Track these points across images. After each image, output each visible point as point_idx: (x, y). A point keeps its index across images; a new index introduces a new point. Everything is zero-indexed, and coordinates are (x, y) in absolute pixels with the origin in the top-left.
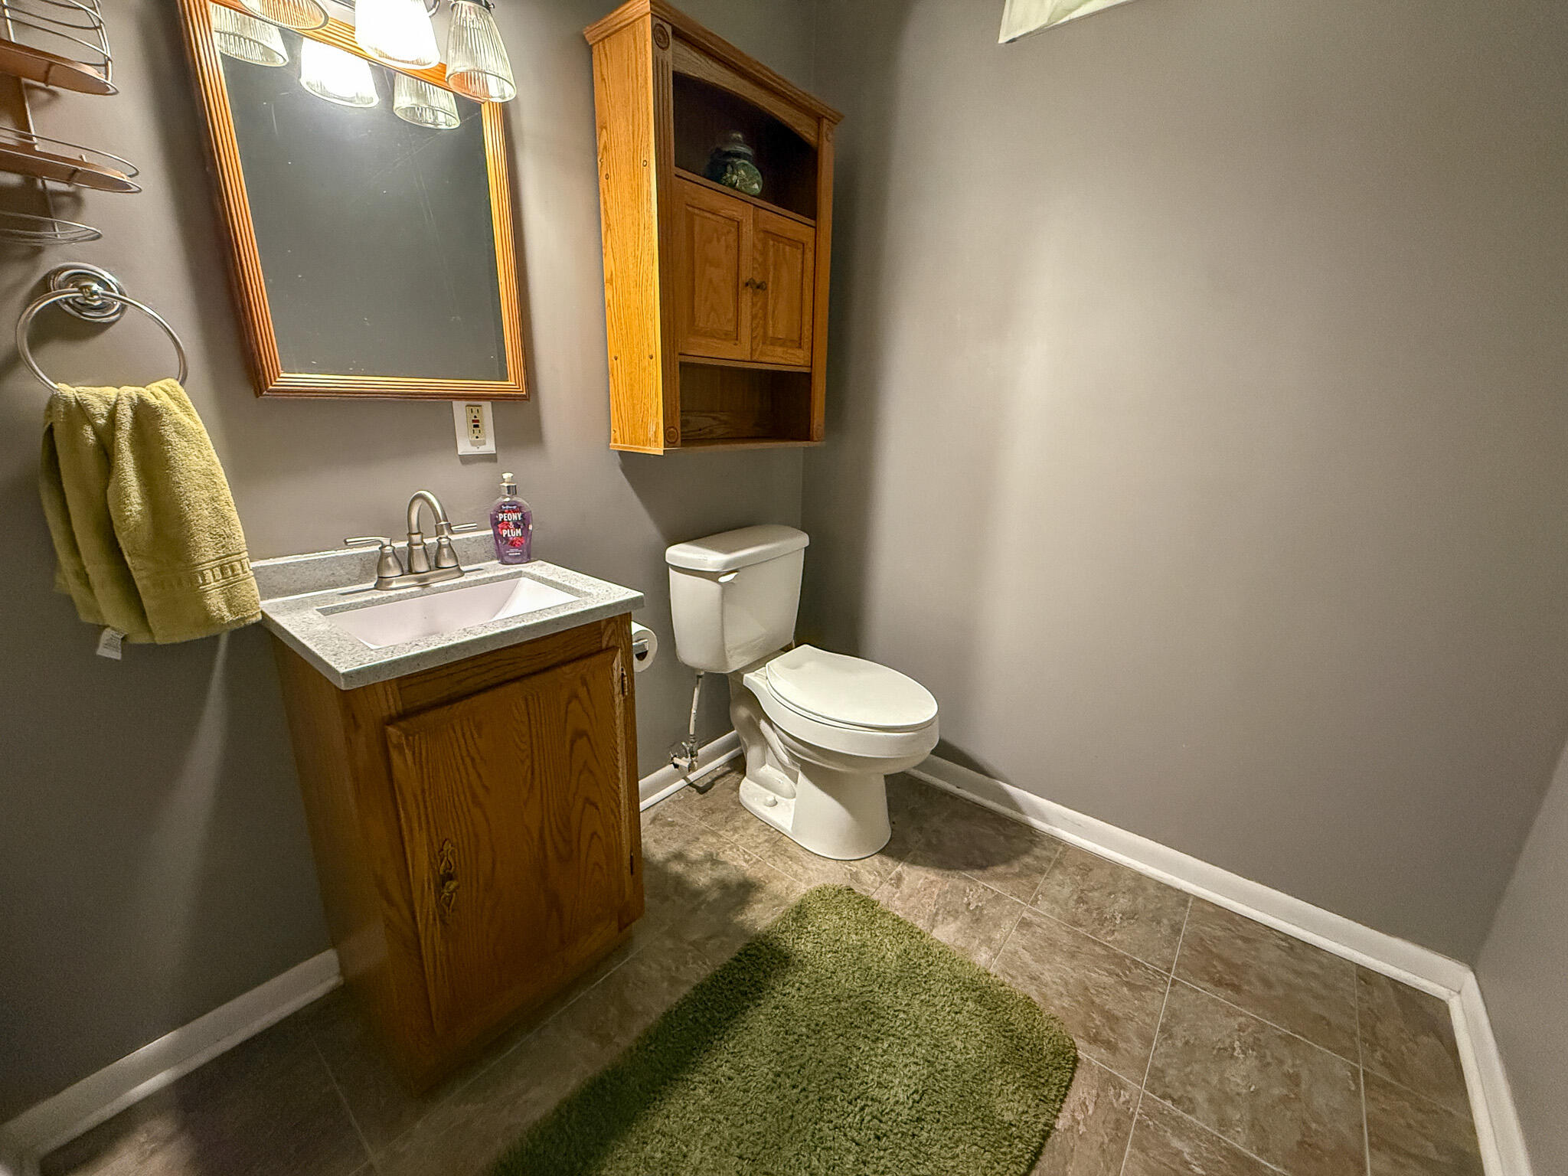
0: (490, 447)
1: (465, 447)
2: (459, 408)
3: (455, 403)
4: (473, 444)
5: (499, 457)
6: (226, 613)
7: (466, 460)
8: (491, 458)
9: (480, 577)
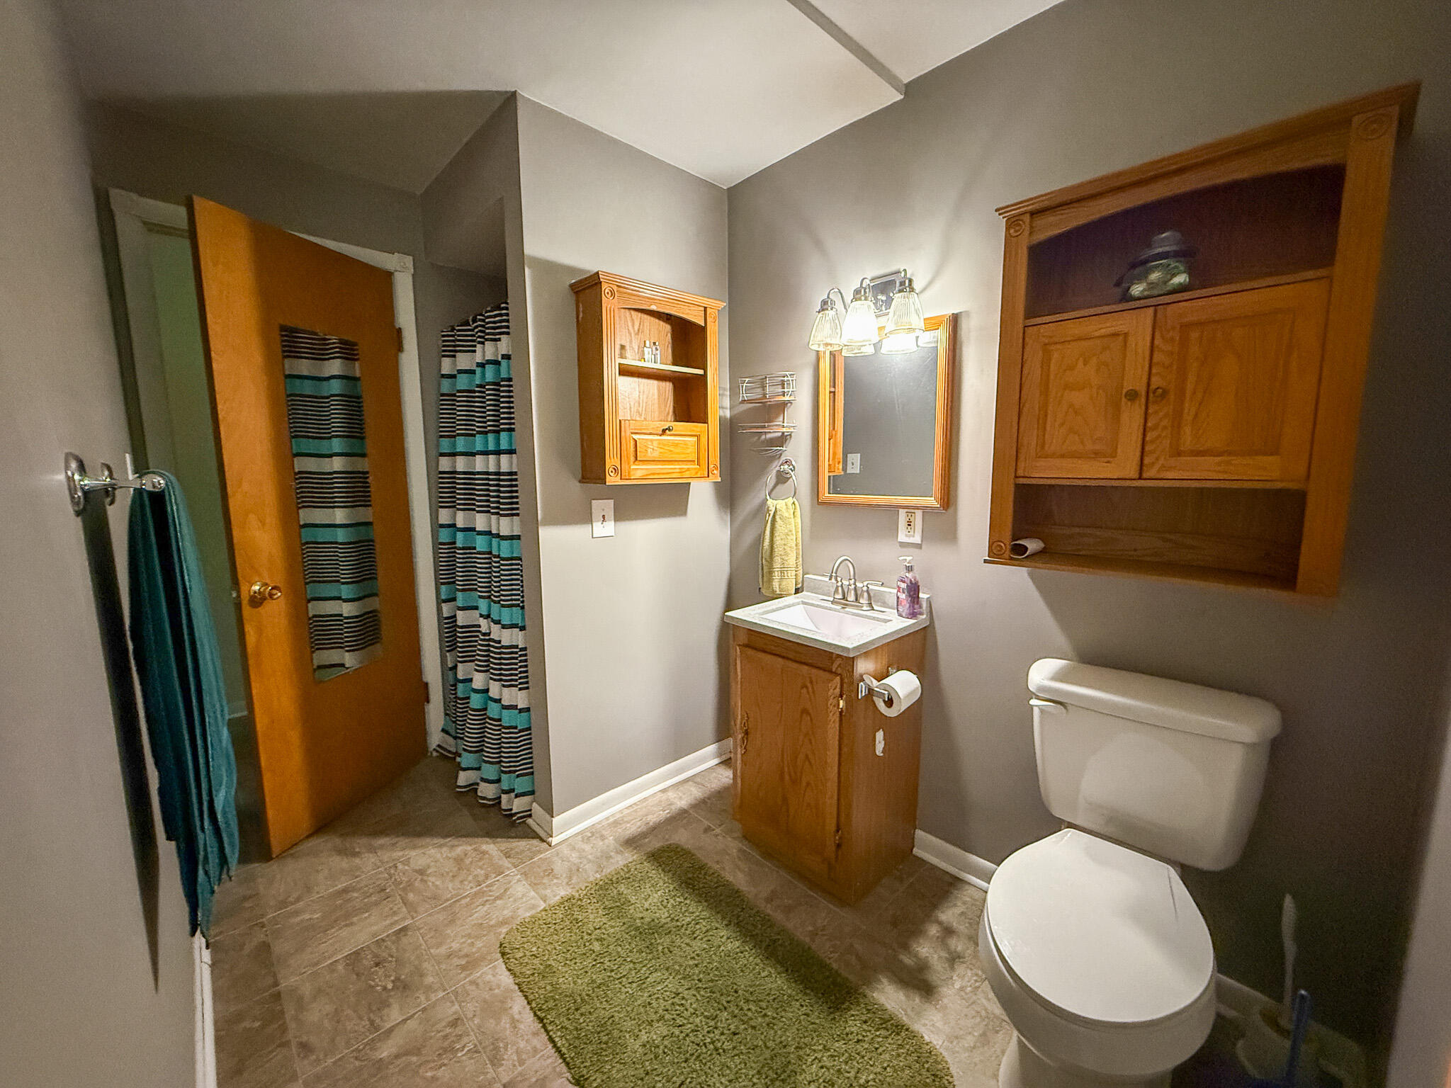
0: (917, 539)
1: (902, 537)
2: (902, 512)
3: (900, 510)
4: (906, 536)
5: (923, 547)
6: (778, 590)
7: (903, 545)
8: (919, 546)
9: (880, 616)
